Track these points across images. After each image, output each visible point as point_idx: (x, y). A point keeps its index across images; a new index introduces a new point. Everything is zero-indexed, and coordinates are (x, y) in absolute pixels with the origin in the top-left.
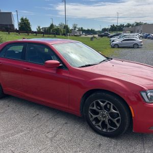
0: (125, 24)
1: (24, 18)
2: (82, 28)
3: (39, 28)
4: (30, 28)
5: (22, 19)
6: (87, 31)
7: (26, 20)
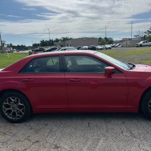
0: (54, 40)
2: (11, 44)
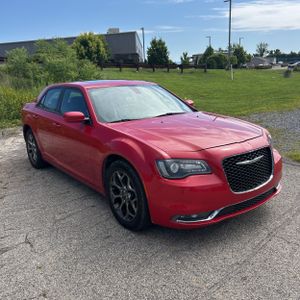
1: (157, 39)
3: (185, 56)
4: (166, 58)
5: (154, 42)
6: (288, 56)
7: (161, 43)
